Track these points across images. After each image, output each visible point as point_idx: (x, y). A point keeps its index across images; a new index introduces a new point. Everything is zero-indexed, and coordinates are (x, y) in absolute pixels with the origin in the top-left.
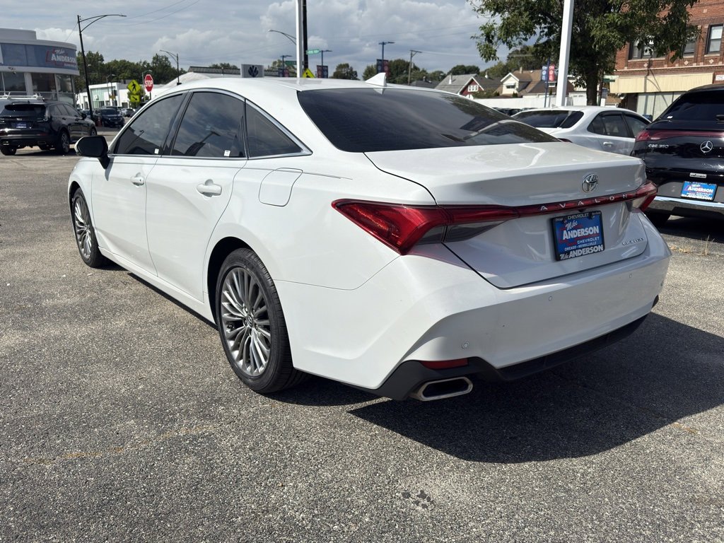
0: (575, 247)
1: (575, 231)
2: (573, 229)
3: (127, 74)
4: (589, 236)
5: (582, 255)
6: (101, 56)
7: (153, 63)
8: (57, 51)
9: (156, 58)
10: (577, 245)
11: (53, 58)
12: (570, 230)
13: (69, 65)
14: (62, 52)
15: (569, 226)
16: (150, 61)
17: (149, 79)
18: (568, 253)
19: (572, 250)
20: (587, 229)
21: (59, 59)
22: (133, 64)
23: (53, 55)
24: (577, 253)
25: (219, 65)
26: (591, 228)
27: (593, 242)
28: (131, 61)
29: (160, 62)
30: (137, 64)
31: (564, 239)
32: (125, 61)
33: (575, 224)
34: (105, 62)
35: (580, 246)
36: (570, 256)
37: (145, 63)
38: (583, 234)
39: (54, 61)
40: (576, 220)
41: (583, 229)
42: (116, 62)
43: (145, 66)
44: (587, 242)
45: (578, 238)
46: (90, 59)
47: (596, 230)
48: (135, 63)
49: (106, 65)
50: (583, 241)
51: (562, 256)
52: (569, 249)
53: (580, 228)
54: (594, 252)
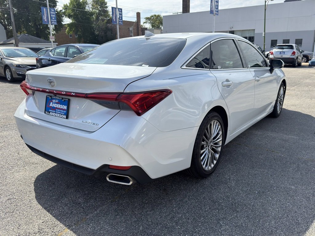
0: (54, 111)
1: (56, 104)
2: (55, 103)
4: (62, 109)
5: (55, 116)
10: (56, 111)
12: (54, 103)
15: (54, 101)
19: (51, 112)
20: (62, 105)
24: (54, 114)
26: (63, 106)
27: (63, 112)
31: (50, 106)
33: (57, 101)
35: (57, 112)
36: (50, 114)
38: (59, 107)
40: (58, 99)
41: (60, 105)
44: (60, 112)
45: (57, 108)
47: (65, 107)
50: (59, 110)
51: (46, 112)
52: (51, 111)
53: (59, 104)
54: (61, 117)
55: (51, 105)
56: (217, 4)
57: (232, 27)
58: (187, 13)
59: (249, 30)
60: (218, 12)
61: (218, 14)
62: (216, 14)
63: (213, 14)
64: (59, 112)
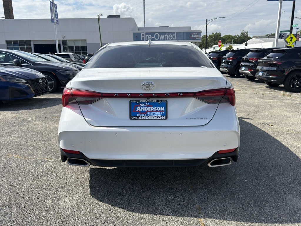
0: (145, 115)
2: (145, 107)
3: (229, 40)
5: (149, 119)
6: (220, 34)
7: (241, 35)
8: (194, 33)
9: (242, 33)
11: (193, 36)
13: (198, 39)
14: (196, 34)
15: (142, 105)
16: (239, 35)
17: (220, 42)
18: (138, 117)
20: (156, 108)
21: (195, 36)
22: (233, 36)
23: (193, 35)
24: (145, 118)
25: (270, 34)
26: (159, 108)
28: (232, 35)
29: (244, 35)
30: (235, 36)
32: (230, 35)
33: (147, 104)
34: (221, 36)
36: (139, 119)
37: (237, 35)
38: (152, 110)
39: (193, 37)
42: (226, 36)
43: (237, 37)
45: (148, 111)
46: (216, 35)
47: (162, 109)
48: (234, 36)
49: (222, 37)
50: (152, 113)
51: (133, 118)
52: (139, 115)
53: (151, 107)
54: (158, 119)
55: (138, 109)
56: (56, 14)
57: (65, 37)
58: (10, 19)
59: (81, 40)
60: (58, 21)
61: (58, 24)
62: (56, 23)
63: (54, 23)
64: (153, 115)
